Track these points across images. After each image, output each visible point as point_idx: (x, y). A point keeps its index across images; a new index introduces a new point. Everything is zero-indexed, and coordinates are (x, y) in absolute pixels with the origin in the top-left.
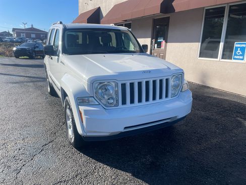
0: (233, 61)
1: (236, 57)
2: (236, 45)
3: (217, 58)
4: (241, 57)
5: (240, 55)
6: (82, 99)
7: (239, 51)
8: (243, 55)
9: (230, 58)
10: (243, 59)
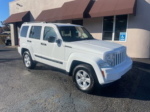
0: (120, 41)
1: (121, 39)
2: (121, 34)
3: (112, 40)
4: (124, 39)
5: (123, 38)
6: (101, 64)
7: (122, 37)
8: (125, 38)
9: (118, 40)
10: (125, 40)
